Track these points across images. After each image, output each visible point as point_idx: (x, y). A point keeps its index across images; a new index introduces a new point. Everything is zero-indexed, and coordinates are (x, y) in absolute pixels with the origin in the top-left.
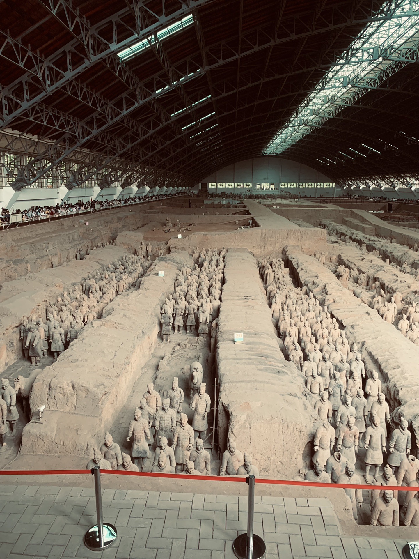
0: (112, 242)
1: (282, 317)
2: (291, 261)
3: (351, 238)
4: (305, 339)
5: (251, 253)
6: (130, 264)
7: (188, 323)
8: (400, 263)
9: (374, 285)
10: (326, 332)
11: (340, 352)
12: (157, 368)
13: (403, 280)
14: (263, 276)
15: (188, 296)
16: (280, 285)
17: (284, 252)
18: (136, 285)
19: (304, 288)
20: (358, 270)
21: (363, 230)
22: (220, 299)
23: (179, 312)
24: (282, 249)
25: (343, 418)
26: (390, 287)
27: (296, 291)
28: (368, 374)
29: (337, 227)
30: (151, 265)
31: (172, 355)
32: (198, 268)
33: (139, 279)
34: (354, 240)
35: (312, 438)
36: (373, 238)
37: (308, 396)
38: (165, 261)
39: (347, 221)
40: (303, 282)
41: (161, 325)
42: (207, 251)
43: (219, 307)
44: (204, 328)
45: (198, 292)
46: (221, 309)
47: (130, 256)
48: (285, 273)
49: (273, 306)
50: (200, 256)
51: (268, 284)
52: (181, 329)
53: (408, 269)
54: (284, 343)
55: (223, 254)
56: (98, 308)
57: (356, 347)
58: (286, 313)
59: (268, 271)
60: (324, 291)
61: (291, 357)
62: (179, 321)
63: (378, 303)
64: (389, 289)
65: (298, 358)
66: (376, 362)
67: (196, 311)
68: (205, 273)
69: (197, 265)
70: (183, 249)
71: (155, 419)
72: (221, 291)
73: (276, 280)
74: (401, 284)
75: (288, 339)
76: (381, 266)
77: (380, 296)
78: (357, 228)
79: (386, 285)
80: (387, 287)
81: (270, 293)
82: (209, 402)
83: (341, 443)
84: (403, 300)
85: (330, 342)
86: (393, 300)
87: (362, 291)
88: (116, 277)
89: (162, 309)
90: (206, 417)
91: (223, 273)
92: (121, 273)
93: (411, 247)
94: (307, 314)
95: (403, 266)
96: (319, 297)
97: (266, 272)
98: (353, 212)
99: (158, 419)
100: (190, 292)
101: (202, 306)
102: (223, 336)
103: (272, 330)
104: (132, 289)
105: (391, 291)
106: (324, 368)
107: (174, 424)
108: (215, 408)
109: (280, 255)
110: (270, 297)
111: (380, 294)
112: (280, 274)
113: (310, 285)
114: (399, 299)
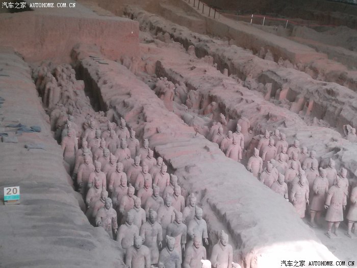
2: (86, 70)
5: (20, 55)
9: (209, 107)
13: (249, 99)
14: (43, 93)
16: (71, 108)
19: (111, 112)
24: (70, 49)
26: (232, 109)
27: (97, 117)
40: (108, 103)
48: (77, 89)
51: (50, 106)
53: (254, 84)
59: (52, 85)
63: (219, 132)
64: (231, 112)
73: (65, 99)
74: (248, 106)
76: (219, 79)
77: (219, 123)
79: (227, 107)
80: (229, 110)
81: (56, 120)
86: (239, 127)
87: (194, 117)
94: (119, 151)
95: (247, 79)
97: (47, 87)
105: (234, 116)
109: (68, 59)
110: (54, 129)
111: (219, 120)
112: (71, 90)
113: (119, 107)
114: (246, 127)
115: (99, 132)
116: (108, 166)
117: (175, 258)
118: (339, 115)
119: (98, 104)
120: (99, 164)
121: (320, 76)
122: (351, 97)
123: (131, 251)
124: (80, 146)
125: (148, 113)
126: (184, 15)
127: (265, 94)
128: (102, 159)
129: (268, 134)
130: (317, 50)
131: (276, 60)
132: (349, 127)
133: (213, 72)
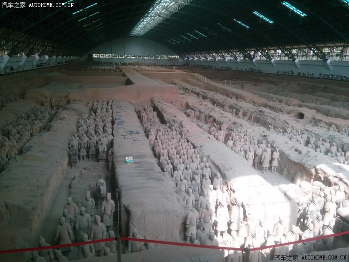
0: (22, 97)
1: (156, 144)
2: (157, 107)
3: (192, 91)
4: (173, 156)
5: (130, 102)
6: (40, 113)
7: (90, 153)
8: (222, 106)
9: (209, 120)
10: (185, 151)
11: (195, 164)
12: (70, 187)
13: (226, 116)
14: (140, 118)
15: (88, 134)
16: (152, 123)
17: (152, 101)
18: (47, 128)
19: (168, 124)
20: (199, 111)
21: (199, 86)
22: (112, 134)
23: (83, 145)
24: (150, 99)
25: (202, 205)
26: (219, 121)
27: (163, 126)
28: (213, 175)
29: (183, 85)
30: (57, 113)
31: (80, 176)
32: (93, 114)
33: (49, 124)
34: (194, 93)
35: (184, 220)
36: (206, 91)
37: (179, 193)
38: (68, 110)
39: (188, 80)
40: (167, 120)
41: (70, 156)
42: (98, 101)
43: (112, 141)
44: (102, 155)
45: (95, 130)
46: (114, 142)
47: (39, 107)
48: (154, 115)
49: (150, 137)
50: (93, 105)
51: (143, 123)
52: (85, 158)
54: (159, 161)
55: (110, 103)
56: (18, 147)
57: (205, 159)
58: (159, 141)
59: (143, 114)
60: (181, 125)
61: (165, 169)
62: (84, 152)
63: (214, 131)
65: (170, 169)
66: (217, 167)
67: (96, 144)
68: (99, 117)
69: (92, 112)
70: (80, 101)
71: (75, 222)
72: (113, 129)
73: (149, 120)
74: (226, 119)
75: (162, 158)
76: (213, 108)
77: (214, 127)
78: (195, 85)
79: (217, 120)
81: (146, 128)
82: (114, 205)
83: (203, 221)
84: (227, 129)
85: (189, 157)
86: (222, 128)
87: (203, 125)
88: (30, 123)
89: (69, 144)
90: (112, 216)
91: (112, 117)
92: (33, 120)
93: (228, 96)
96: (178, 129)
98: (192, 75)
99: (78, 222)
100: (90, 131)
101: (100, 140)
102: (118, 159)
103: (150, 152)
104: (43, 131)
105: (220, 123)
106: (186, 174)
107: (90, 224)
108: (119, 209)
109: (150, 103)
110: (145, 132)
111: (214, 125)
112: (151, 116)
113: (171, 122)
114: (226, 128)
115: (164, 133)
116: (168, 147)
117: (198, 184)
118: (265, 121)
119: (163, 121)
120: (164, 146)
121: (256, 105)
122: (270, 113)
123: (179, 182)
124: (156, 139)
125: (183, 124)
126: (197, 82)
127: (233, 113)
128: (165, 144)
129: (235, 130)
130: (255, 94)
131: (237, 99)
132: (270, 126)
133: (210, 105)
